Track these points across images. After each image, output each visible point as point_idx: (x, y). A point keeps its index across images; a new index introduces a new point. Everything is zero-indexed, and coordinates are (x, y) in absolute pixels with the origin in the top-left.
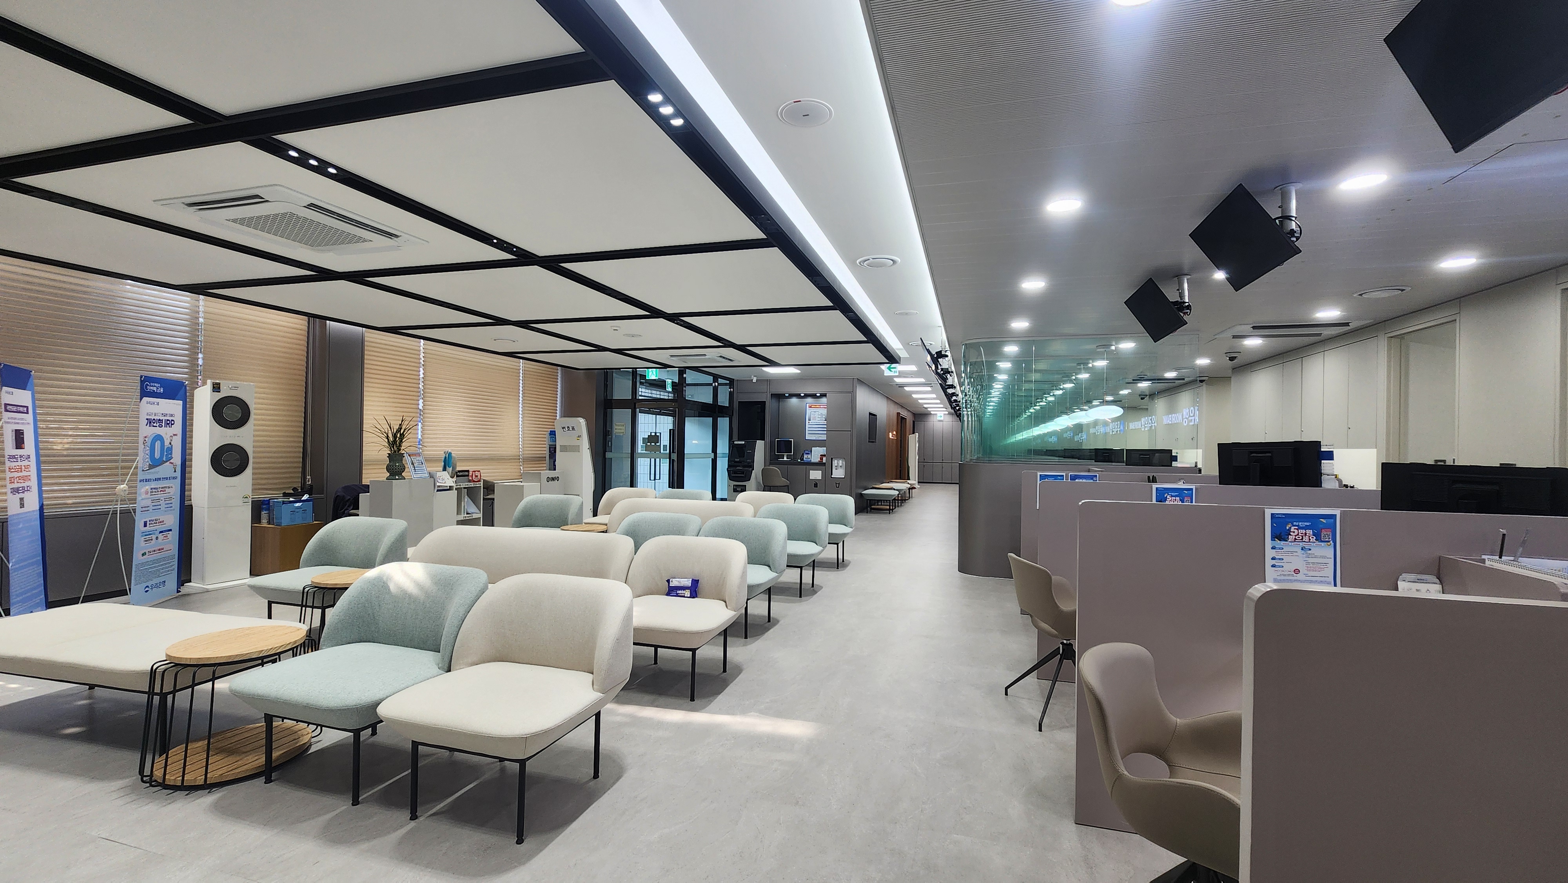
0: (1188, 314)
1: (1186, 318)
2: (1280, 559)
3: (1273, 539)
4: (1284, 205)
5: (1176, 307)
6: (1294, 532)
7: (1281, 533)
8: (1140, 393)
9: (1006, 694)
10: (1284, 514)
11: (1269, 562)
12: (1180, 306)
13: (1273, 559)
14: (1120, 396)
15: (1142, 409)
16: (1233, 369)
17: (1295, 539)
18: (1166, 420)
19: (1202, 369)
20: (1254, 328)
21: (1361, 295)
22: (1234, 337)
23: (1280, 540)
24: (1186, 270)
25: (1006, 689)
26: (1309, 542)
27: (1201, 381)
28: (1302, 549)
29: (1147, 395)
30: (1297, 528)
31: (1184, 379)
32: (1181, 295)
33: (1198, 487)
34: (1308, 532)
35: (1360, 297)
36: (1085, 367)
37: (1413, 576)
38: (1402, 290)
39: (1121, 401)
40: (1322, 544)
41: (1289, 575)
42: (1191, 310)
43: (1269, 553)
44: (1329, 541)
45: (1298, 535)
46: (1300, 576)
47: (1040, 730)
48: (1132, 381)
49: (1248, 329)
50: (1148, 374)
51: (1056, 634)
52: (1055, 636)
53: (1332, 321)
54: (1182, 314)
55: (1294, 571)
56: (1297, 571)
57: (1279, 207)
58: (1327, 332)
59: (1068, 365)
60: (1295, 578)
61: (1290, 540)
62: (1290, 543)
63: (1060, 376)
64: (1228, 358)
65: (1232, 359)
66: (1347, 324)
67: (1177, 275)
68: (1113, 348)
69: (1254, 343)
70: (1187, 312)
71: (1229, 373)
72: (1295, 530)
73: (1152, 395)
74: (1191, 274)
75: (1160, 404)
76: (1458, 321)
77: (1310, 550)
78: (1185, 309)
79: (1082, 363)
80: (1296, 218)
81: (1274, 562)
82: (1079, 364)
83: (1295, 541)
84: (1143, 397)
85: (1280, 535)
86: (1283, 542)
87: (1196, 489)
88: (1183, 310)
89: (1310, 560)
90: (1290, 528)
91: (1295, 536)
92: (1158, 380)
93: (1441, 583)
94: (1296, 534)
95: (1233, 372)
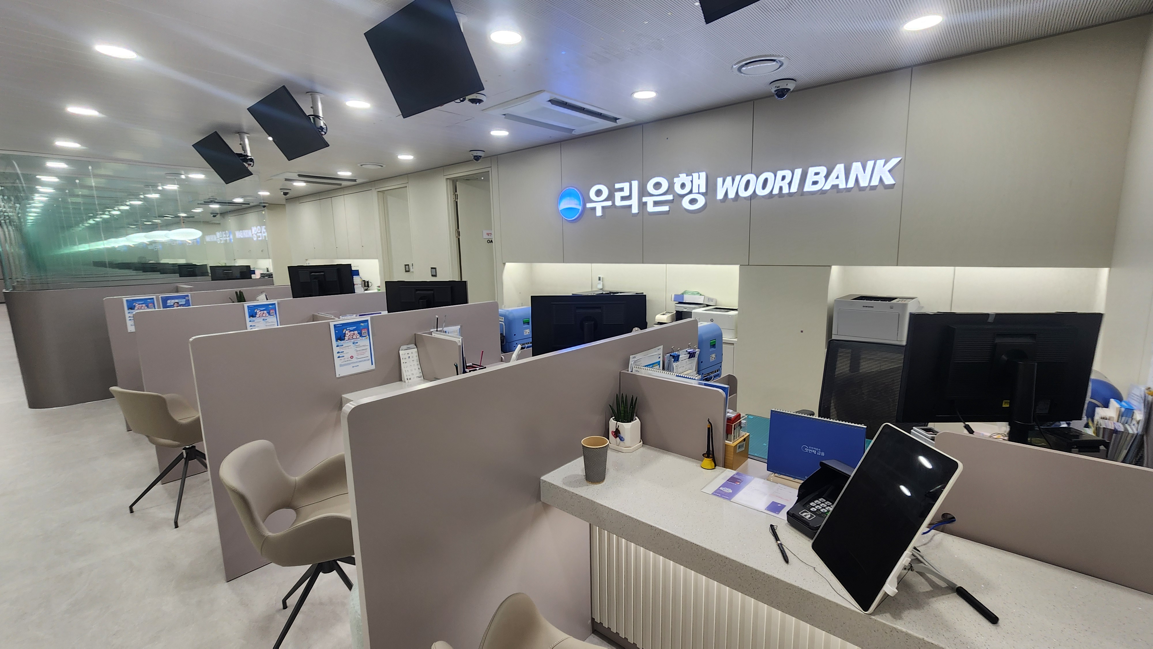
0: (252, 165)
1: (250, 168)
2: (342, 352)
3: (337, 340)
4: (314, 107)
5: (241, 158)
6: (348, 334)
7: (341, 336)
8: (211, 212)
9: (132, 511)
10: (341, 324)
11: (336, 355)
12: (244, 158)
13: (338, 353)
14: (192, 213)
15: (215, 224)
16: (286, 200)
17: (349, 338)
18: (239, 234)
19: (264, 197)
20: (300, 176)
21: (362, 165)
22: (286, 180)
23: (341, 340)
24: (245, 128)
25: (131, 507)
26: (357, 338)
27: (264, 207)
28: (353, 343)
29: (218, 214)
30: (349, 331)
31: (249, 204)
32: (244, 149)
33: (280, 302)
34: (355, 333)
35: (361, 166)
36: (154, 189)
37: (405, 347)
38: (382, 166)
39: (193, 217)
40: (363, 338)
41: (348, 361)
42: (253, 162)
43: (336, 350)
44: (366, 336)
45: (350, 335)
46: (354, 360)
47: (177, 526)
48: (204, 203)
49: (295, 176)
50: (218, 199)
51: (179, 445)
52: (178, 446)
53: (347, 177)
54: (247, 165)
55: (351, 357)
56: (352, 357)
57: (311, 107)
58: (344, 183)
59: (134, 185)
60: (351, 362)
61: (346, 339)
62: (346, 341)
63: (126, 194)
64: (282, 193)
65: (285, 194)
66: (355, 180)
67: (240, 132)
68: (183, 177)
69: (300, 185)
70: (251, 164)
71: (284, 202)
72: (348, 333)
73: (223, 214)
74: (250, 133)
75: (231, 221)
76: (408, 187)
77: (357, 343)
78: (248, 161)
79: (152, 186)
80: (323, 118)
81: (339, 355)
82: (147, 186)
83: (349, 340)
84: (215, 215)
85: (340, 337)
86: (342, 341)
87: (278, 304)
88: (247, 162)
89: (358, 349)
90: (345, 332)
91: (349, 336)
92: (229, 203)
93: (417, 347)
94: (349, 335)
95: (286, 202)
